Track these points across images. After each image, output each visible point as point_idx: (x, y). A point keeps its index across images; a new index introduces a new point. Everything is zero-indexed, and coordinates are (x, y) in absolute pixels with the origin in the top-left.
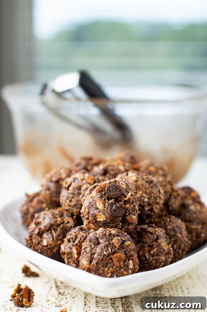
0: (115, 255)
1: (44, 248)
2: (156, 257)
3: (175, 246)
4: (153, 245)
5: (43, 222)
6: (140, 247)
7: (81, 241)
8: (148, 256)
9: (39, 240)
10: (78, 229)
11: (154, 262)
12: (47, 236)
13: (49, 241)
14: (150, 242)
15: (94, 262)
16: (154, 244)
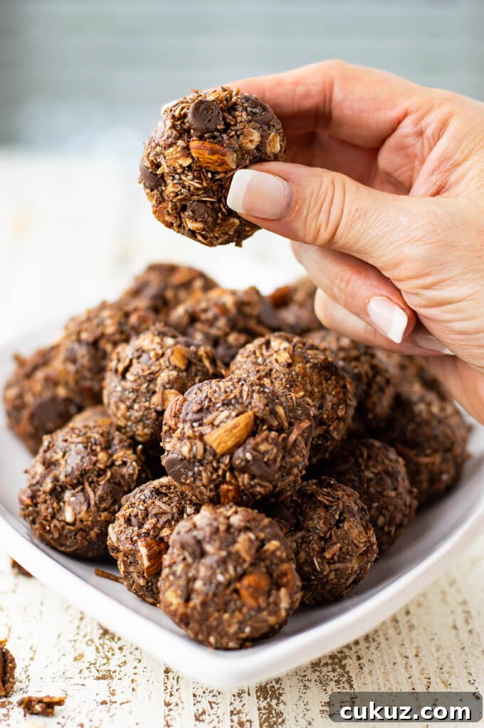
0: (246, 582)
1: (67, 527)
2: (338, 566)
3: (381, 520)
4: (331, 535)
5: (63, 462)
6: (300, 541)
7: (159, 526)
8: (318, 563)
9: (53, 508)
10: (151, 492)
11: (332, 576)
12: (73, 499)
13: (79, 513)
14: (325, 530)
15: (196, 601)
16: (333, 533)
